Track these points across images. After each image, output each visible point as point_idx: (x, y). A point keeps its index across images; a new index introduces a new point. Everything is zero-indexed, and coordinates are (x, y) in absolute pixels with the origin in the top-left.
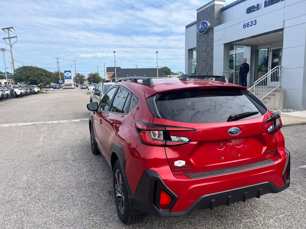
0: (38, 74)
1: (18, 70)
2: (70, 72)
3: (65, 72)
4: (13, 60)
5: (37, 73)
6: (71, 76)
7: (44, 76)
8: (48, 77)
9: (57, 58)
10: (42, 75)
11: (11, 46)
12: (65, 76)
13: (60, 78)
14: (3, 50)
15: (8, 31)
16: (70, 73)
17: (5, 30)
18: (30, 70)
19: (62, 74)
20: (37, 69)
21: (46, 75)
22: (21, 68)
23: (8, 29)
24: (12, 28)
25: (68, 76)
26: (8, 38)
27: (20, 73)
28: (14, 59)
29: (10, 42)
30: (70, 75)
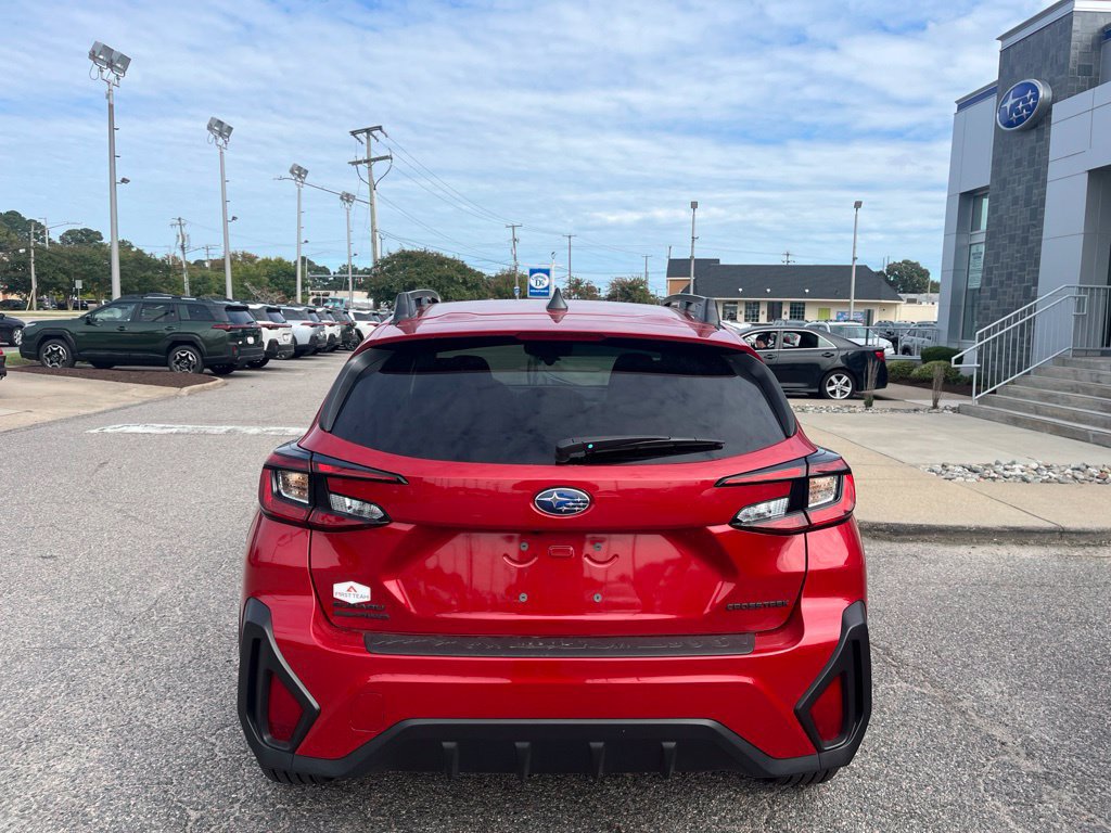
0: (440, 277)
1: (385, 262)
2: (547, 272)
3: (533, 272)
4: (374, 231)
5: (438, 274)
6: (547, 288)
7: (457, 283)
8: (468, 289)
9: (513, 227)
10: (451, 280)
11: (373, 187)
12: (532, 288)
13: (517, 294)
14: (347, 198)
15: (368, 138)
16: (546, 276)
17: (358, 136)
18: (417, 265)
19: (523, 280)
20: (441, 261)
21: (465, 282)
22: (393, 257)
23: (368, 131)
24: (380, 128)
25: (541, 287)
26: (366, 161)
27: (389, 271)
28: (377, 228)
29: (370, 175)
30: (546, 285)
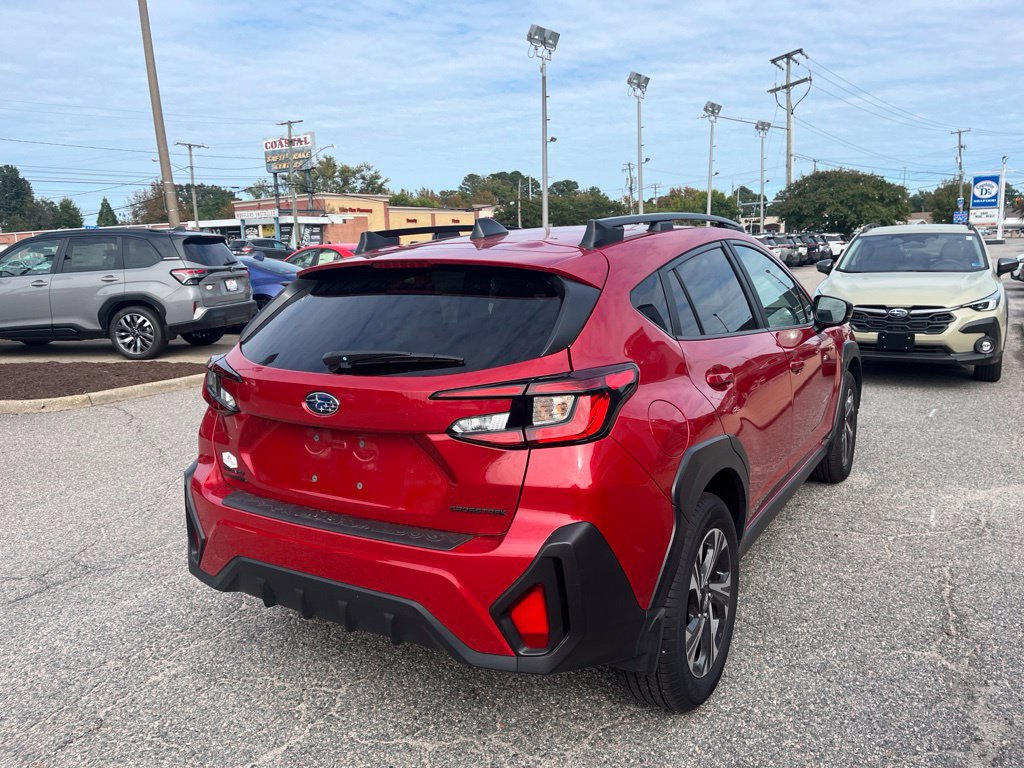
0: (853, 196)
1: (798, 185)
2: (996, 179)
3: (977, 180)
4: (789, 155)
5: (851, 192)
6: (995, 197)
7: (873, 199)
8: (887, 205)
9: (960, 132)
10: (865, 197)
11: (790, 111)
12: (975, 197)
13: (960, 206)
14: (763, 126)
15: (788, 63)
16: (994, 184)
17: (779, 62)
18: (830, 186)
20: (856, 178)
21: (882, 199)
22: (806, 179)
23: (788, 56)
24: (800, 51)
25: (988, 196)
26: (784, 87)
27: (800, 194)
28: (793, 151)
29: (788, 100)
30: (993, 193)
